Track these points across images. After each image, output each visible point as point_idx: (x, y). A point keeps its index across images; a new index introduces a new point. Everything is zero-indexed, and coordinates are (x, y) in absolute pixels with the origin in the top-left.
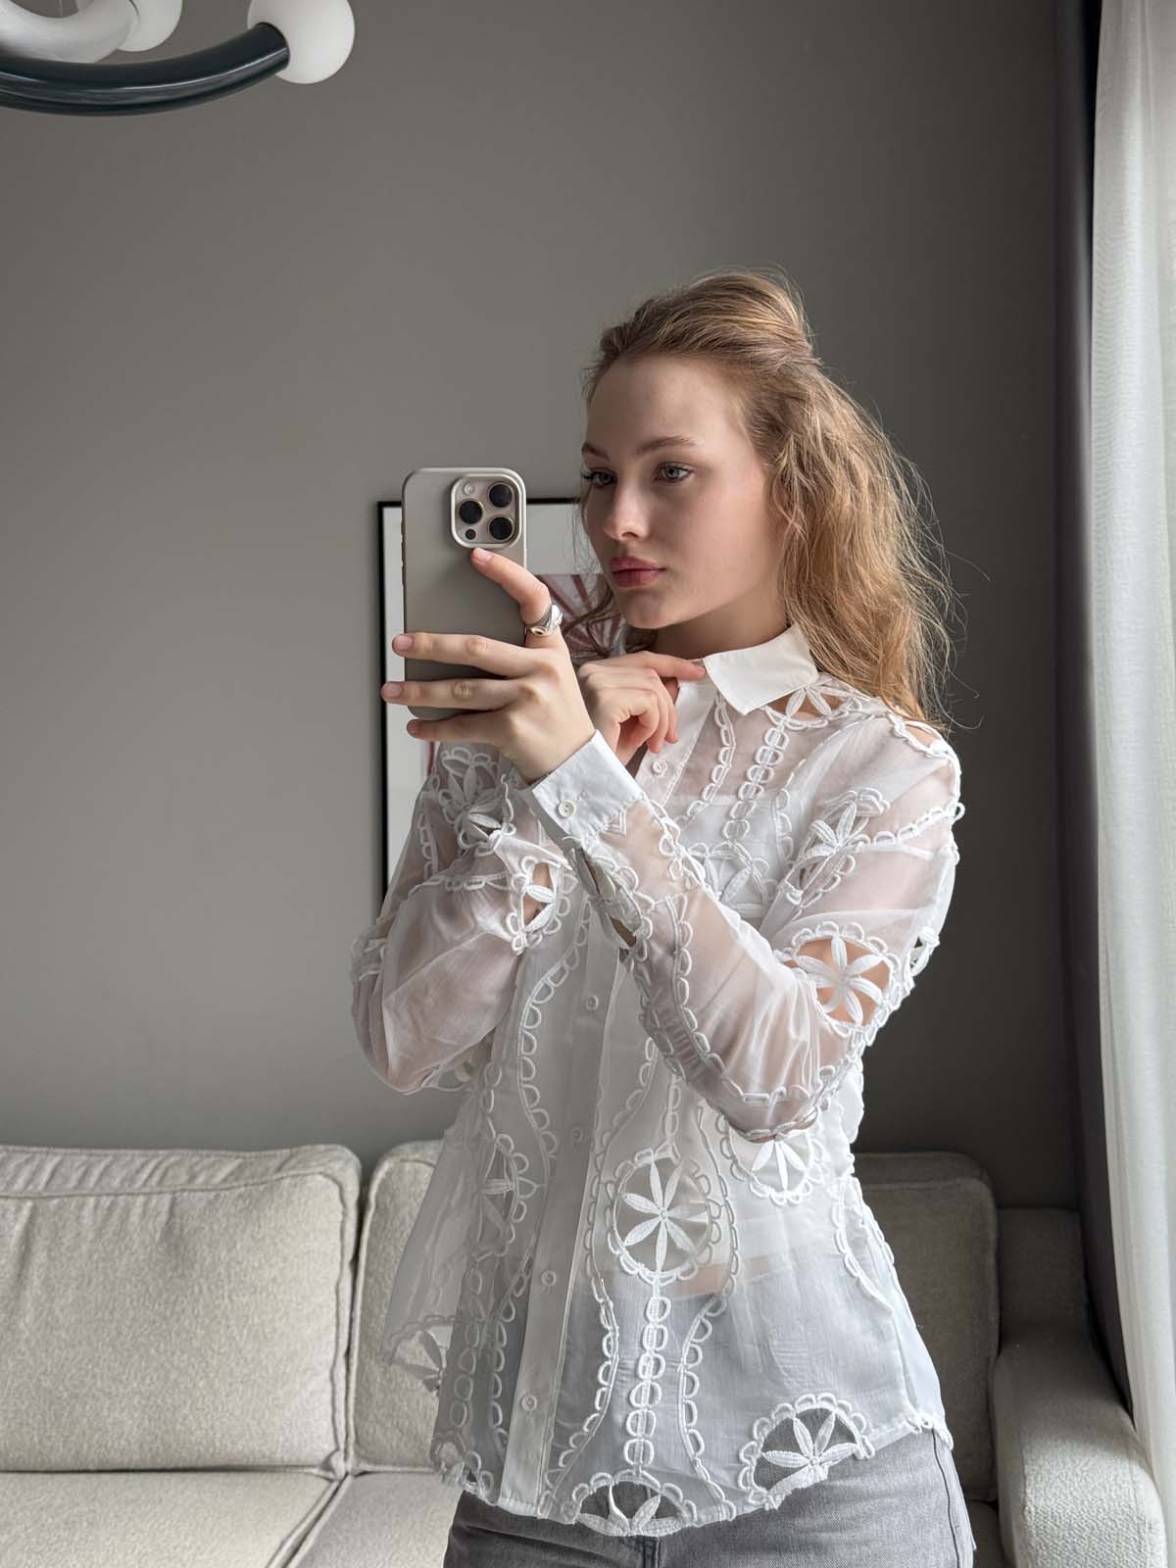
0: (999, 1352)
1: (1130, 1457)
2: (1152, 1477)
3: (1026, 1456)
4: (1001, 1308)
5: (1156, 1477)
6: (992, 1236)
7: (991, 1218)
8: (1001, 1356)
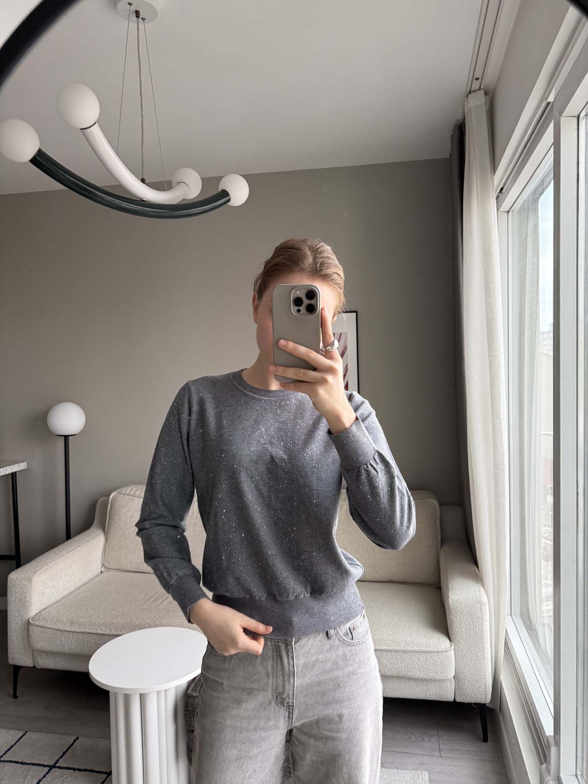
0: (441, 546)
1: (478, 583)
2: (484, 588)
3: (449, 582)
4: (441, 534)
5: (486, 589)
6: (439, 514)
7: (438, 510)
8: (442, 548)
